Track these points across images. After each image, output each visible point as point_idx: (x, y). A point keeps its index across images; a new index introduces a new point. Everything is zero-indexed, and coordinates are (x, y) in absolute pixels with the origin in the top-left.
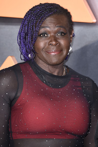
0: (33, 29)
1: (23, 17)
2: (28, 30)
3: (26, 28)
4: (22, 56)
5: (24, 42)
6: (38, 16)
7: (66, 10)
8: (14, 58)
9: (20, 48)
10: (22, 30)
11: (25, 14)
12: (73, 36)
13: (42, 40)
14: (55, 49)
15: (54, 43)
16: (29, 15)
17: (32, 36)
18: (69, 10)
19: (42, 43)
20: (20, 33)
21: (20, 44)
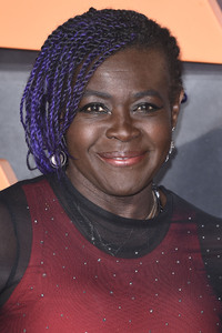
0: (65, 87)
1: (39, 48)
2: (50, 88)
3: (46, 83)
4: (31, 158)
5: (38, 122)
6: (82, 50)
7: (166, 32)
8: (7, 164)
9: (28, 134)
10: (34, 83)
11: (46, 38)
12: (184, 101)
13: (88, 121)
14: (126, 149)
15: (124, 133)
16: (56, 42)
17: (62, 106)
18: (174, 33)
19: (88, 130)
20: (28, 93)
21: (27, 124)
